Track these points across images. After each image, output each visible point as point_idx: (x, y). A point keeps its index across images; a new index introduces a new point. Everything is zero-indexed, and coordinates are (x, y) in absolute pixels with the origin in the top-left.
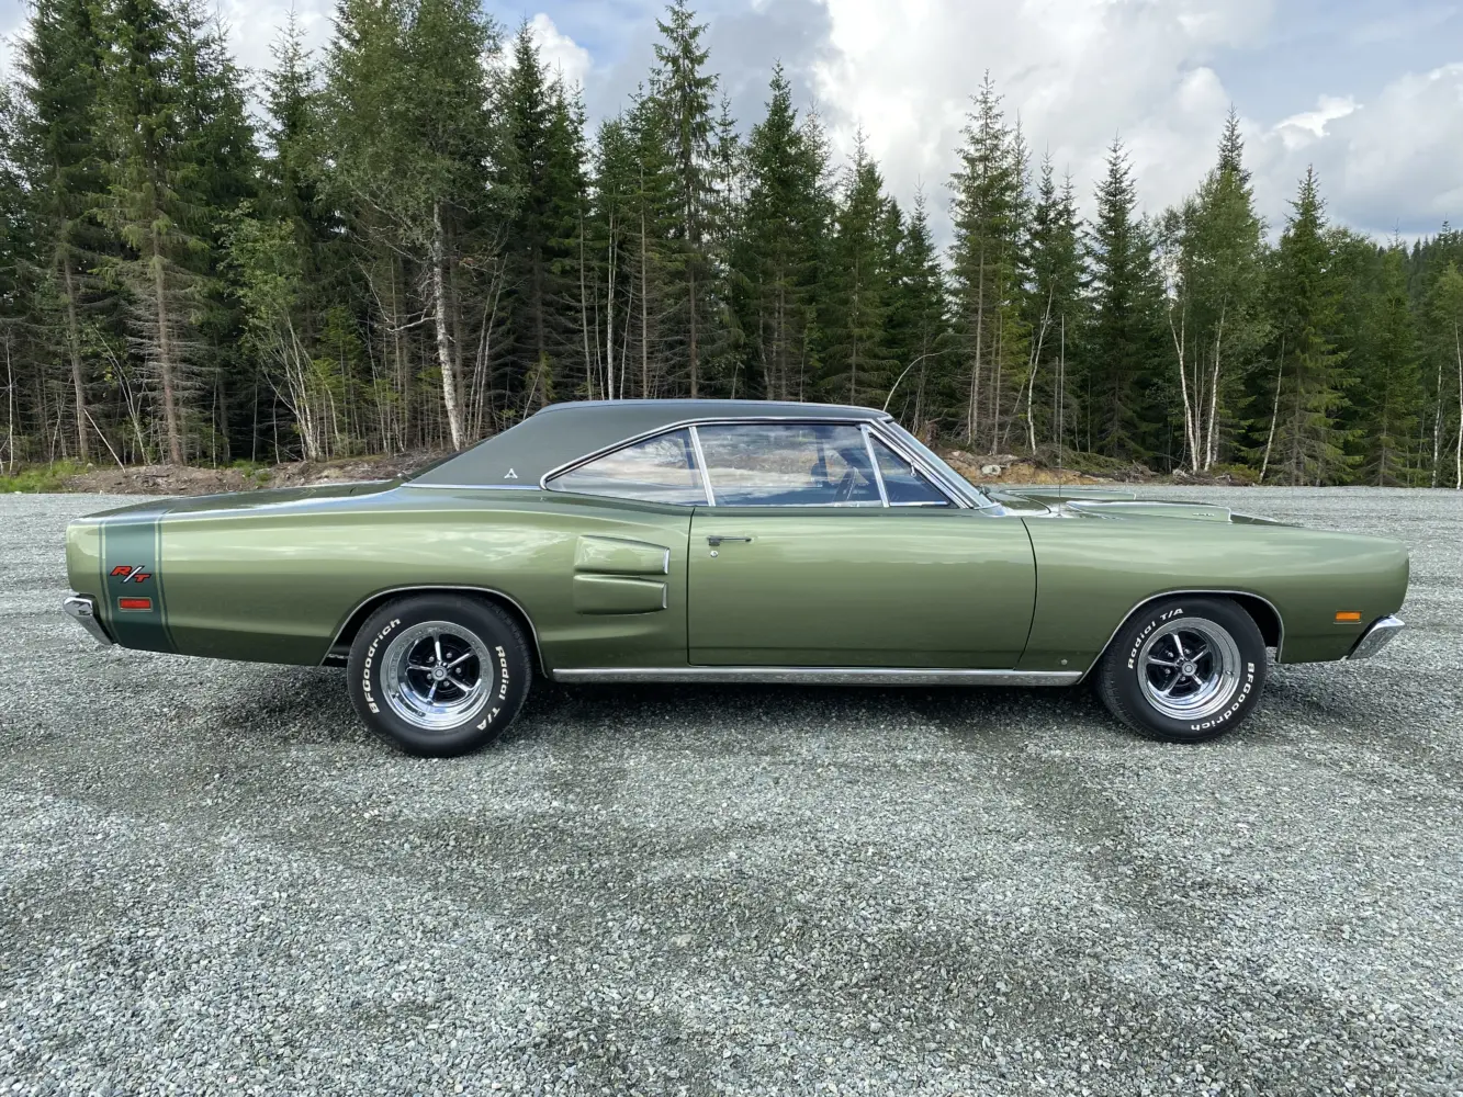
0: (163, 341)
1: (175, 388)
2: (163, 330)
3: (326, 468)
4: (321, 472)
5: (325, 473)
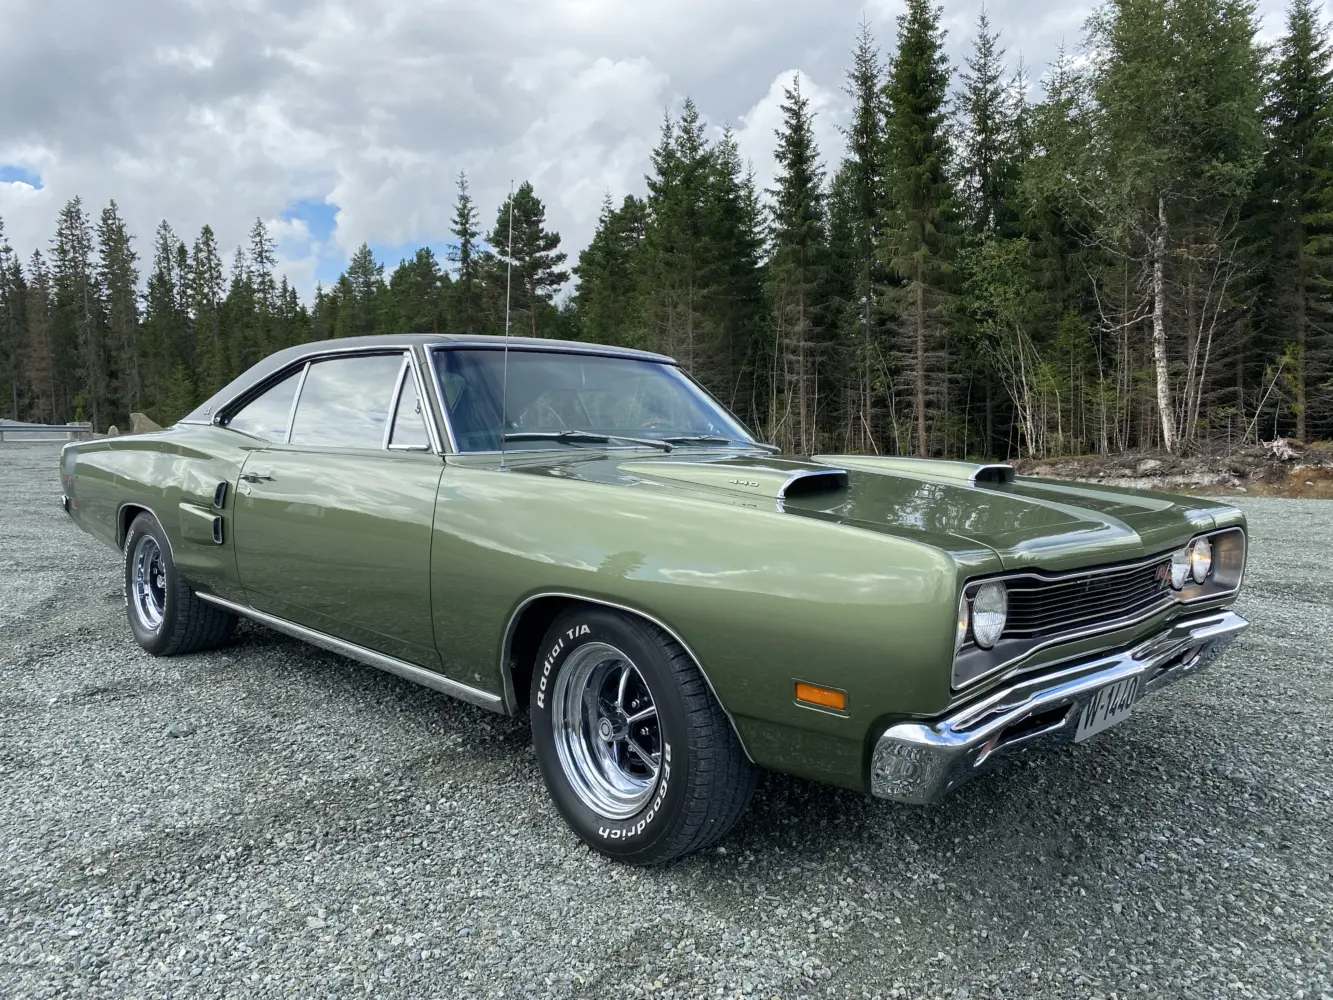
0: (920, 353)
1: (926, 393)
2: (920, 344)
3: (1038, 465)
4: (1032, 468)
5: (1037, 470)
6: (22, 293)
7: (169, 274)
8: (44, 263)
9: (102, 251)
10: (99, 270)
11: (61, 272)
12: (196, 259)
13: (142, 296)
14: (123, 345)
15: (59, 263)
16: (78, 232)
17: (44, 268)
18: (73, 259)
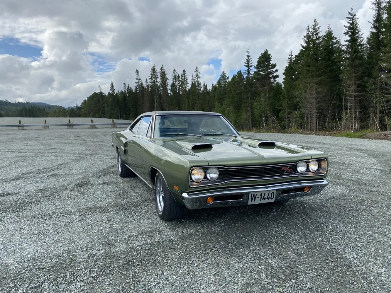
6: (143, 90)
7: (176, 83)
8: (148, 82)
9: (160, 78)
10: (160, 83)
11: (151, 84)
12: (182, 79)
13: (169, 89)
14: (165, 102)
15: (151, 82)
16: (155, 74)
17: (148, 83)
18: (154, 81)
